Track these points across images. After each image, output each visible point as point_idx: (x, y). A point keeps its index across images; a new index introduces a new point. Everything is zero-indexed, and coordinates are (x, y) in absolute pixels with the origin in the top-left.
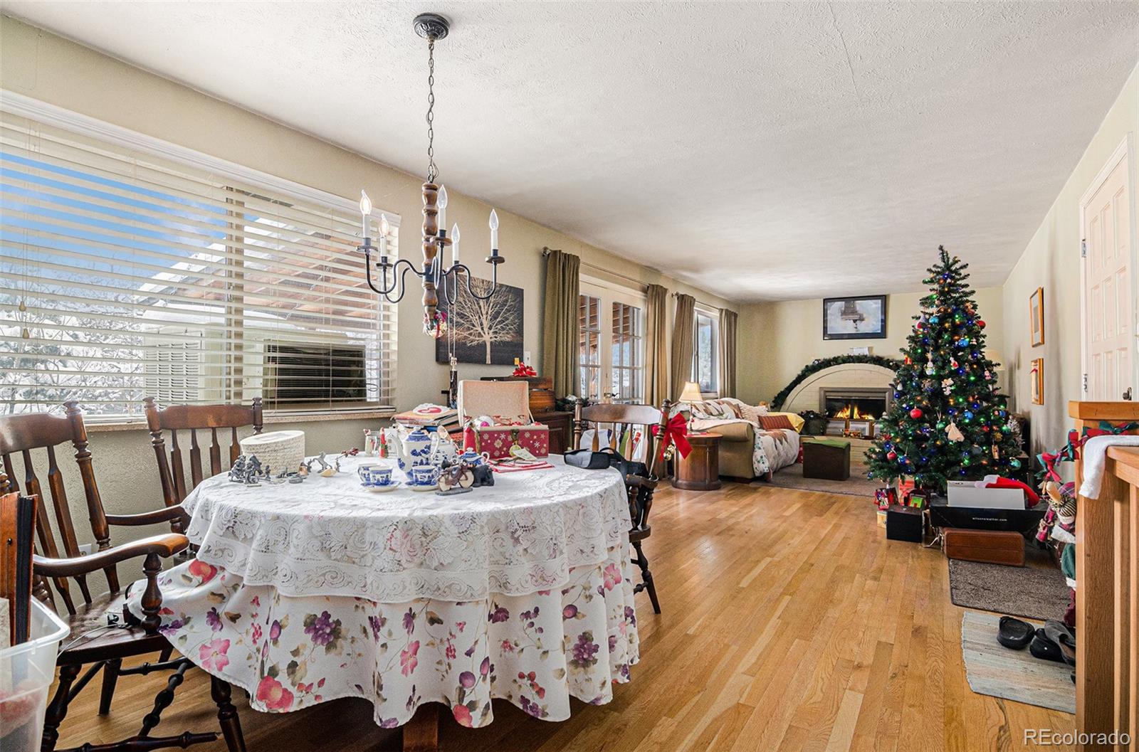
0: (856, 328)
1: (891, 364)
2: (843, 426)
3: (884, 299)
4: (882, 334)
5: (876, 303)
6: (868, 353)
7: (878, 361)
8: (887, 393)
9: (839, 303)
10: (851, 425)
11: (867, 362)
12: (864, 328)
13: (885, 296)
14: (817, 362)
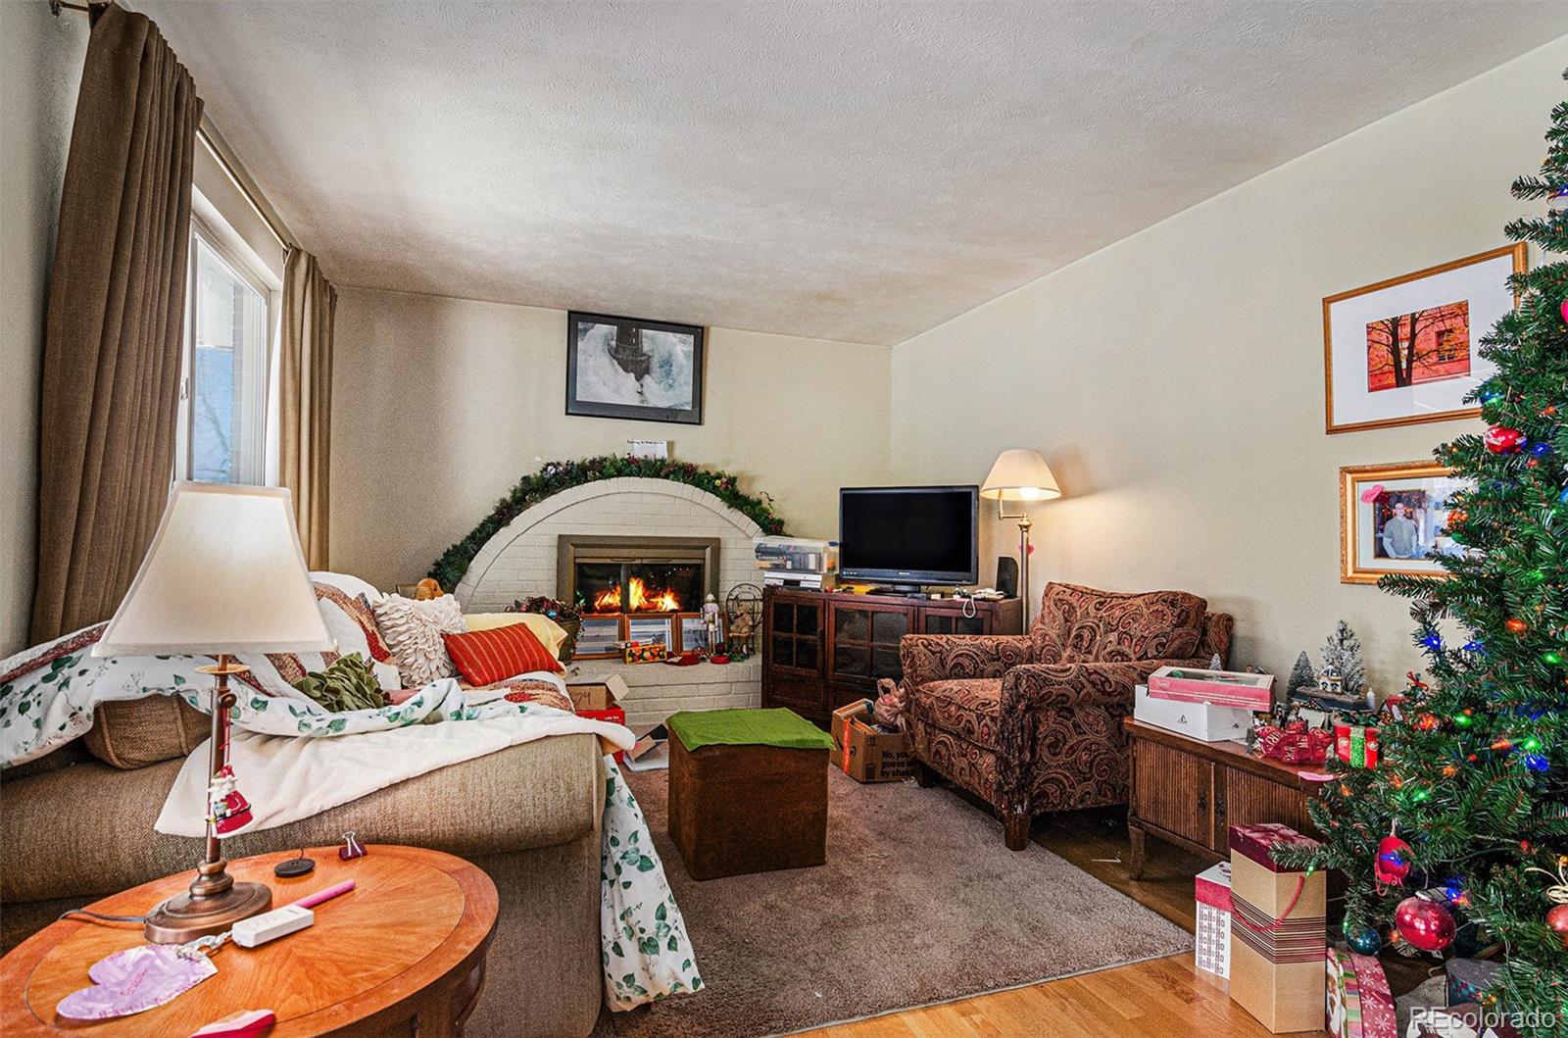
0: (641, 393)
1: (718, 482)
2: (614, 631)
3: (699, 334)
4: (694, 415)
5: (684, 342)
6: (666, 456)
7: (687, 474)
8: (708, 550)
9: (605, 327)
10: (633, 629)
11: (666, 477)
12: (657, 394)
13: (702, 328)
14: (552, 470)
